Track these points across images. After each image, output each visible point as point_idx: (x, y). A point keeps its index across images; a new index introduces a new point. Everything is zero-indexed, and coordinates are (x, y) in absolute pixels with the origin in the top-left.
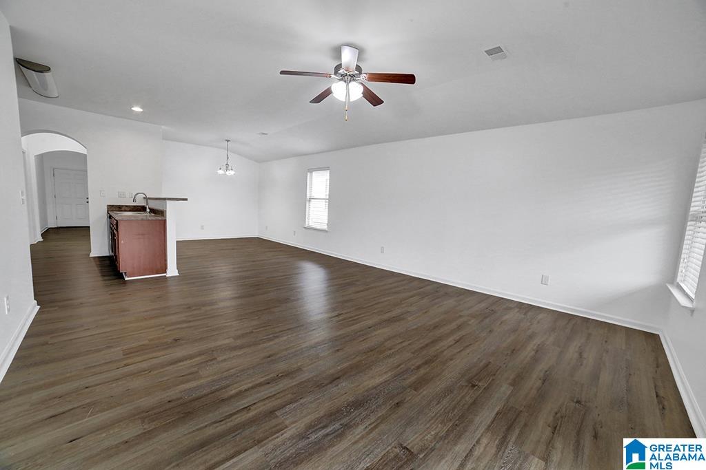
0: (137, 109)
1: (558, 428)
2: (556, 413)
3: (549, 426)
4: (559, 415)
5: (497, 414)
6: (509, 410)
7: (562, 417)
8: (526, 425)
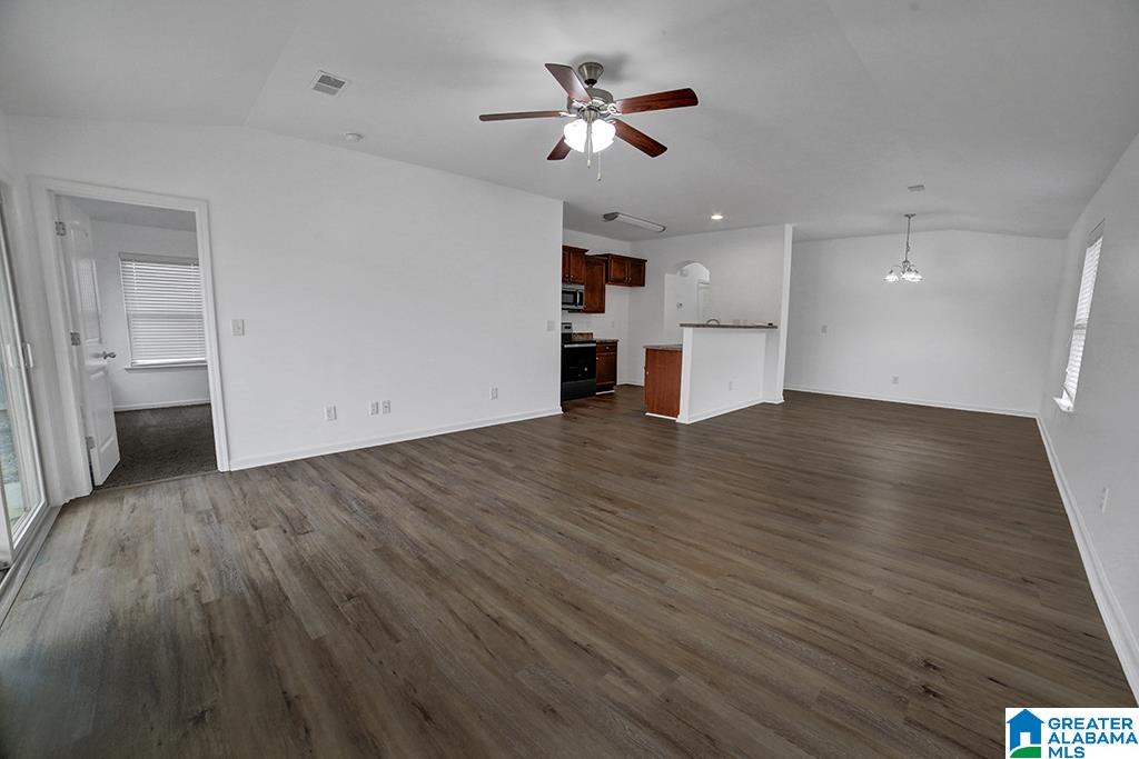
0: (717, 217)
1: (210, 643)
2: (224, 661)
3: (222, 637)
4: (219, 662)
5: (287, 598)
6: (281, 612)
7: (214, 663)
8: (248, 614)
